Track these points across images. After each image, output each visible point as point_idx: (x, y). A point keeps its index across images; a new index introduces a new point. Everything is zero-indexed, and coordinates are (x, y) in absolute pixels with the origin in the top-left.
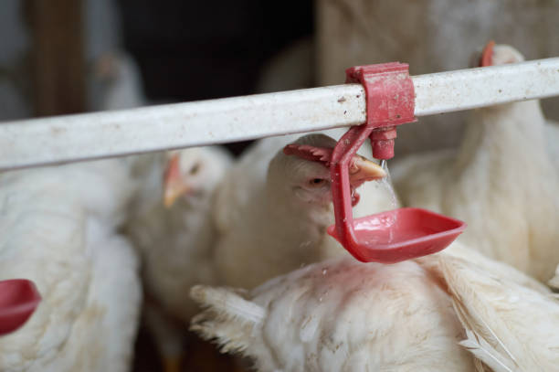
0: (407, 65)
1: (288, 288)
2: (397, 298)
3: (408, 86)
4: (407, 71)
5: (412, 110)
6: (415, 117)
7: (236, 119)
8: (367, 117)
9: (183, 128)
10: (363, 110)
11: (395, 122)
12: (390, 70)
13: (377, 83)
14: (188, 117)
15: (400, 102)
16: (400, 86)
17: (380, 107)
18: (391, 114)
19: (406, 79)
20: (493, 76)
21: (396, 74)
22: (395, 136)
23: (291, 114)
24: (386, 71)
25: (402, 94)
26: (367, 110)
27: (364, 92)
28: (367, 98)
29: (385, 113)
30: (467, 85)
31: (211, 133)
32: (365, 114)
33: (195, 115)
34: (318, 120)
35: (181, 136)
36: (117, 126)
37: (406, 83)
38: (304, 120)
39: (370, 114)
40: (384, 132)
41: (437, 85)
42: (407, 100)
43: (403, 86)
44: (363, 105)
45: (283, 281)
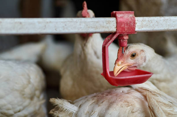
0: (133, 12)
1: (88, 100)
2: (129, 106)
3: (133, 19)
4: (133, 14)
5: (135, 28)
6: (136, 32)
7: (66, 25)
8: (117, 30)
9: (45, 26)
10: (115, 27)
11: (128, 33)
12: (127, 13)
13: (121, 17)
14: (47, 22)
15: (130, 25)
16: (130, 19)
17: (122, 26)
18: (126, 29)
19: (133, 17)
20: (167, 19)
21: (129, 15)
22: (128, 38)
23: (87, 25)
24: (125, 13)
25: (130, 22)
26: (117, 27)
27: (116, 20)
28: (117, 23)
29: (124, 28)
30: (157, 22)
31: (56, 29)
32: (116, 28)
33: (50, 22)
34: (97, 29)
35: (44, 29)
36: (21, 23)
37: (133, 18)
38: (92, 28)
39: (118, 29)
40: (124, 36)
41: (145, 20)
42: (132, 25)
43: (131, 19)
44: (115, 25)
45: (86, 98)
